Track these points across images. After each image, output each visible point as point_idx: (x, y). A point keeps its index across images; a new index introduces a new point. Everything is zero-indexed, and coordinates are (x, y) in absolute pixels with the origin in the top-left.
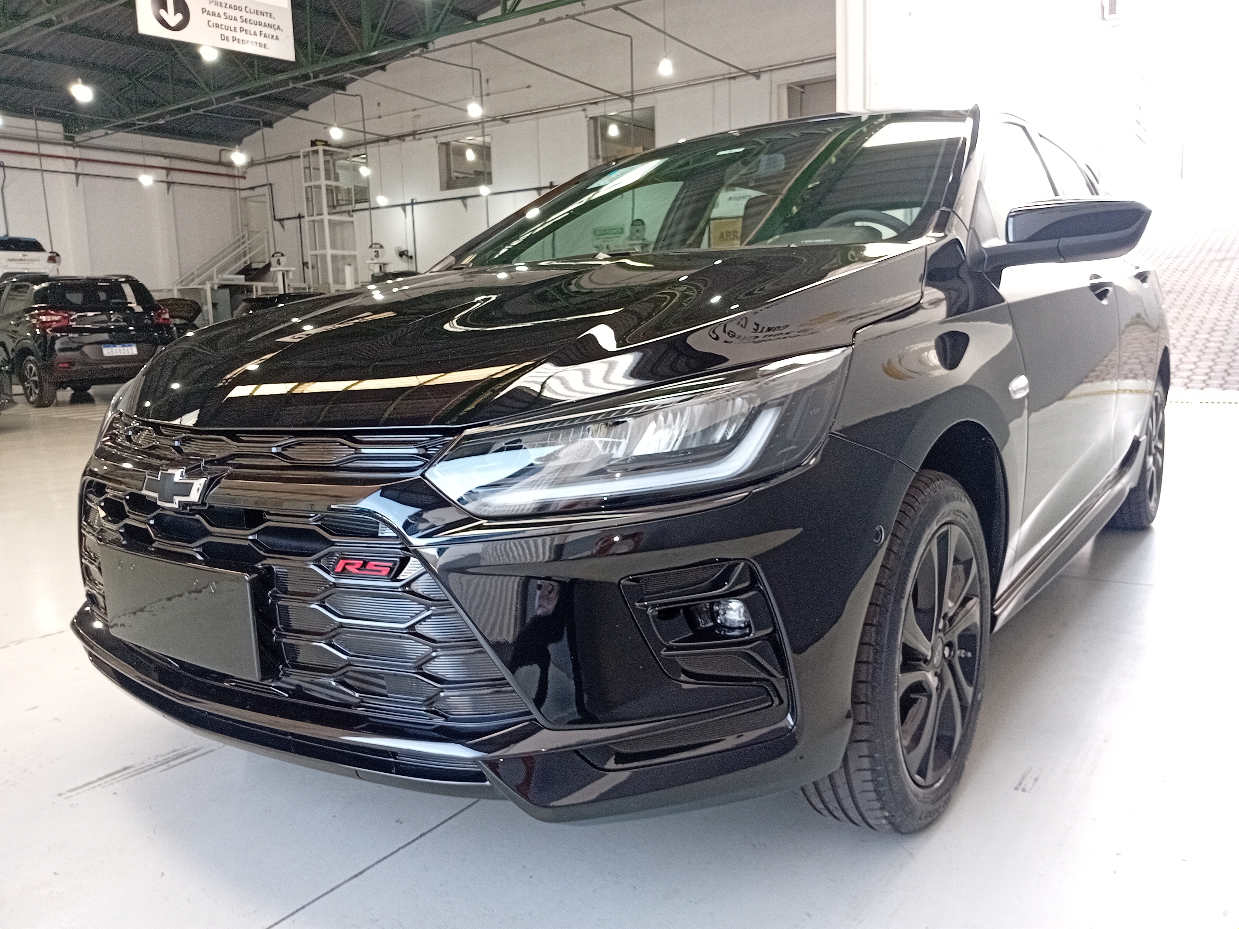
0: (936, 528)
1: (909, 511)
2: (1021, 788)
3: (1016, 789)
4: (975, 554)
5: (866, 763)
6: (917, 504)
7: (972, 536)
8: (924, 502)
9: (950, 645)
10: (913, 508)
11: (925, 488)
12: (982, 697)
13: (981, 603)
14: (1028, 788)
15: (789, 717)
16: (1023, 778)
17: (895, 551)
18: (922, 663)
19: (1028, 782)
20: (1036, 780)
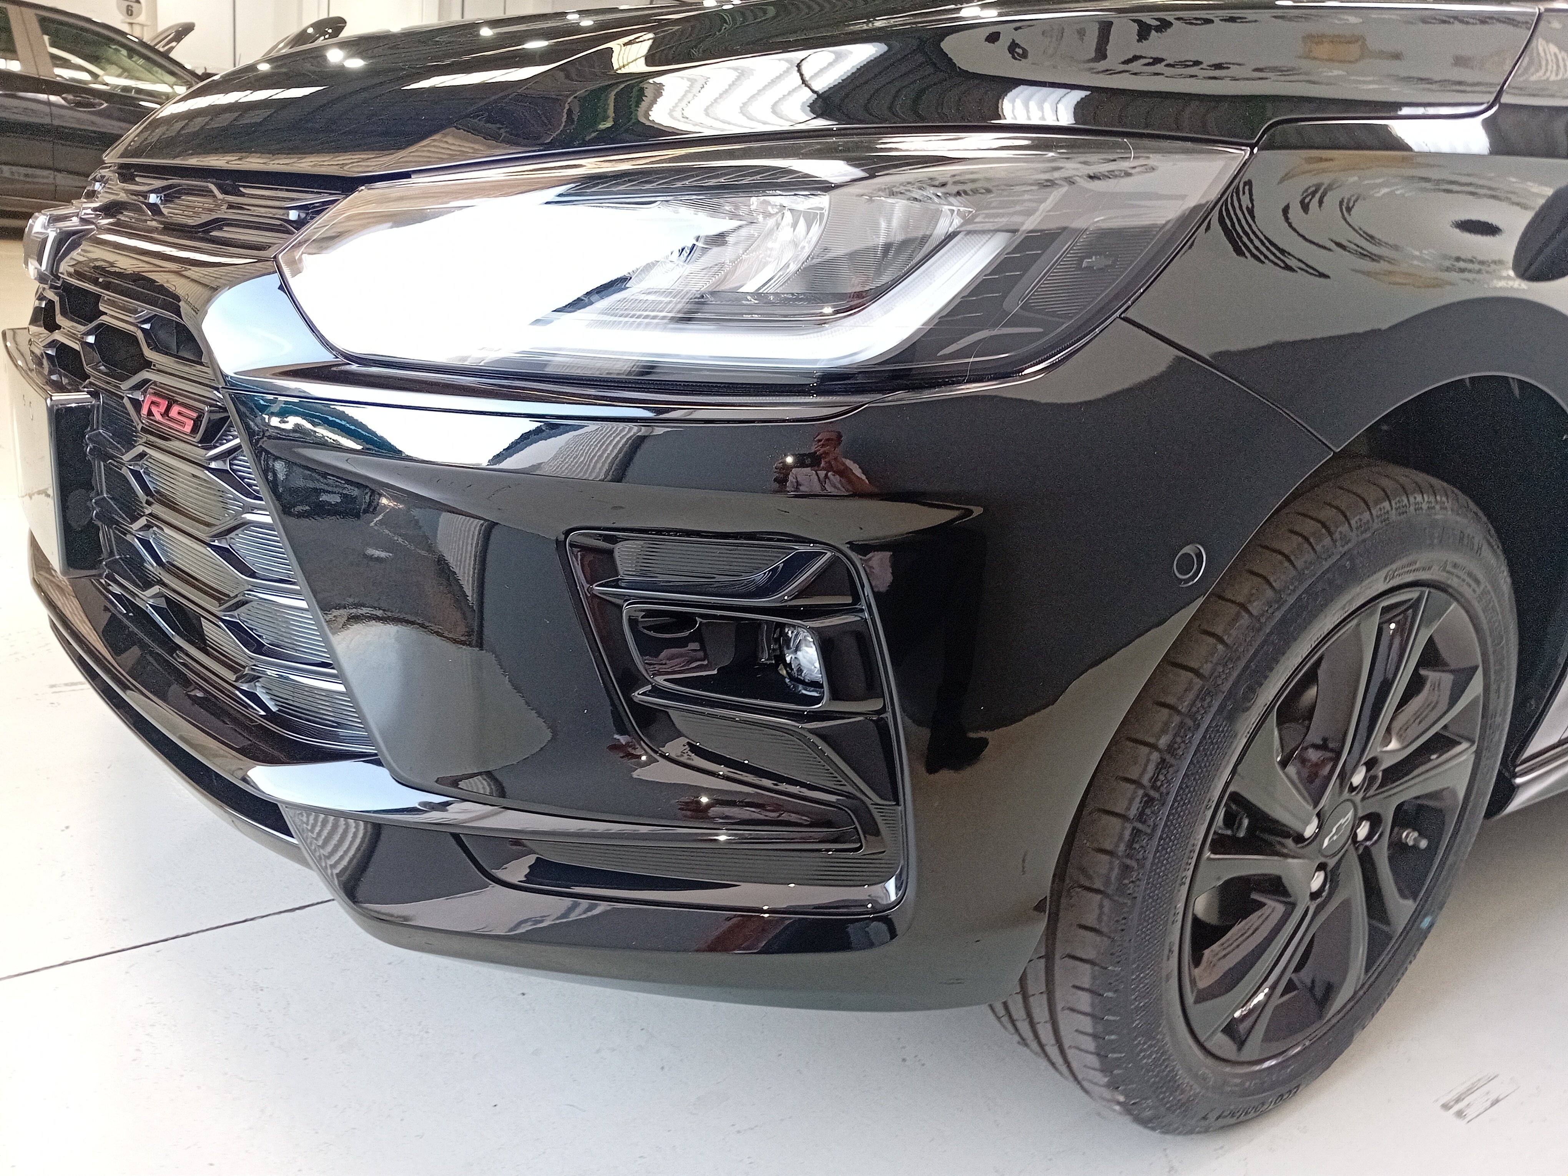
0: (1382, 587)
1: (1320, 539)
2: (1457, 1108)
3: (1446, 1107)
4: (1485, 661)
5: (1084, 1001)
6: (1344, 528)
7: (1485, 626)
8: (1363, 527)
9: (1375, 819)
10: (1330, 534)
11: (1377, 502)
12: (1431, 926)
13: (1478, 754)
14: (1471, 1113)
15: (891, 885)
16: (1470, 1091)
17: (1255, 612)
18: (1290, 842)
19: (1477, 1102)
20: (1496, 1102)
